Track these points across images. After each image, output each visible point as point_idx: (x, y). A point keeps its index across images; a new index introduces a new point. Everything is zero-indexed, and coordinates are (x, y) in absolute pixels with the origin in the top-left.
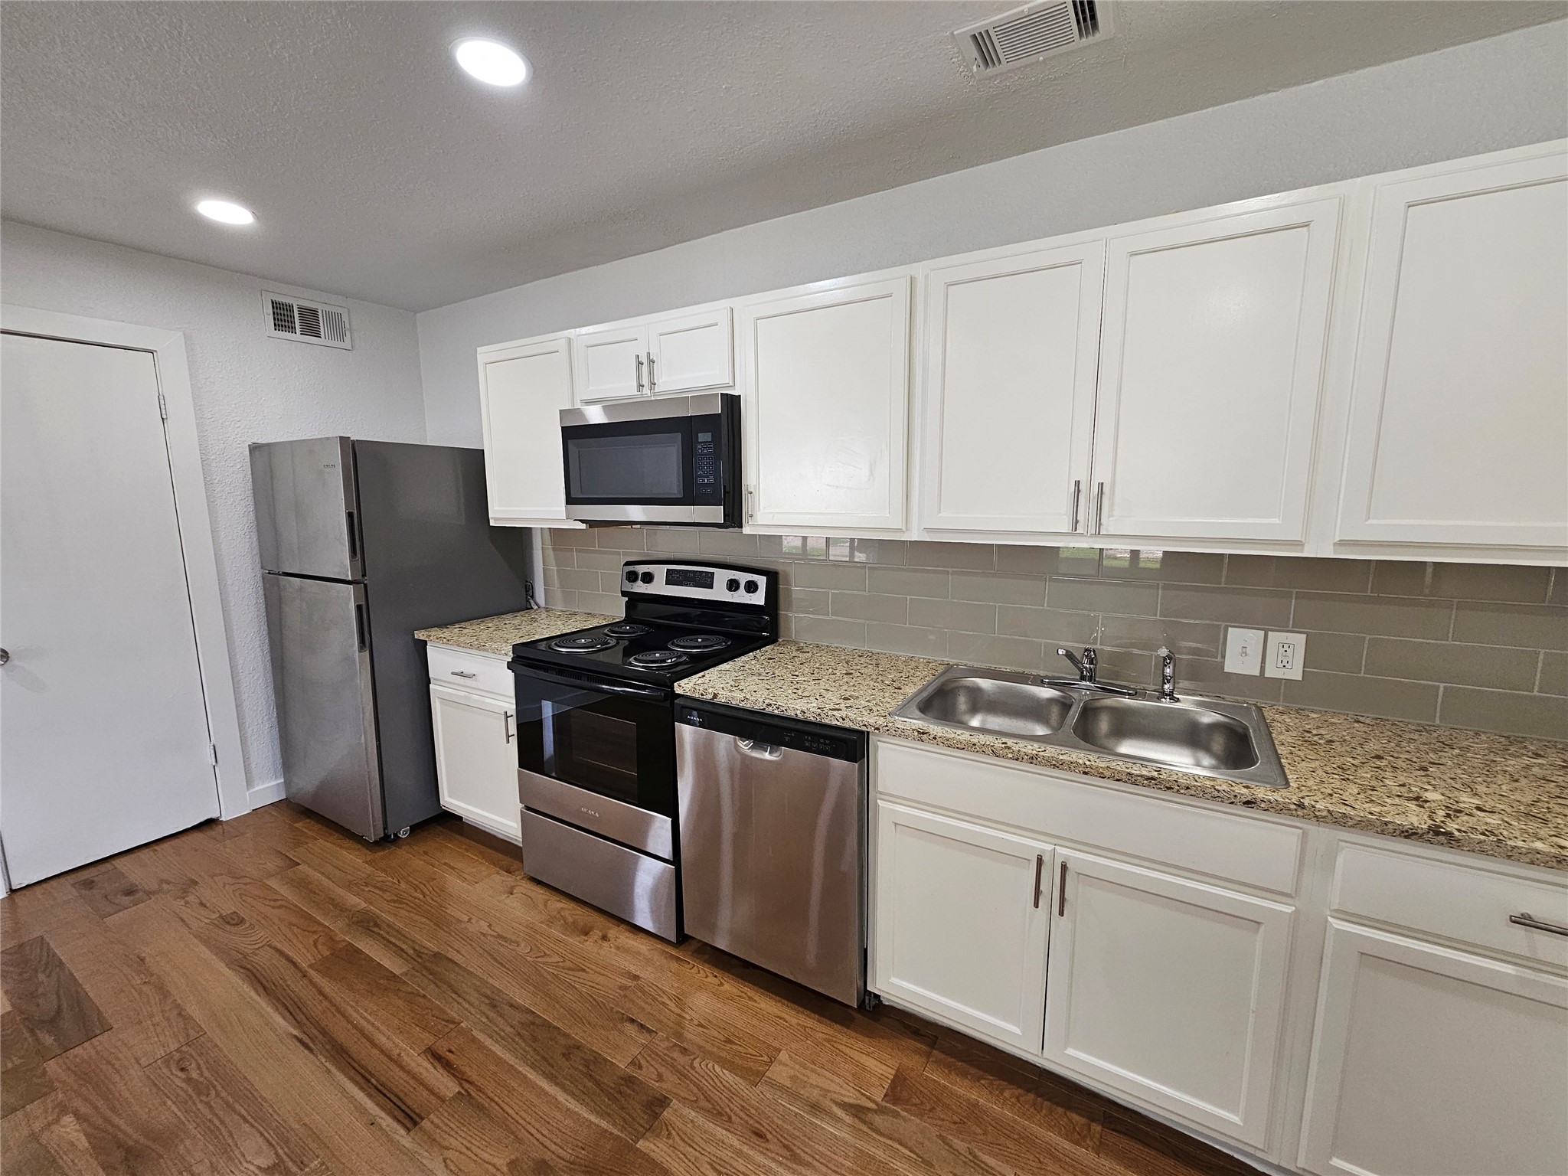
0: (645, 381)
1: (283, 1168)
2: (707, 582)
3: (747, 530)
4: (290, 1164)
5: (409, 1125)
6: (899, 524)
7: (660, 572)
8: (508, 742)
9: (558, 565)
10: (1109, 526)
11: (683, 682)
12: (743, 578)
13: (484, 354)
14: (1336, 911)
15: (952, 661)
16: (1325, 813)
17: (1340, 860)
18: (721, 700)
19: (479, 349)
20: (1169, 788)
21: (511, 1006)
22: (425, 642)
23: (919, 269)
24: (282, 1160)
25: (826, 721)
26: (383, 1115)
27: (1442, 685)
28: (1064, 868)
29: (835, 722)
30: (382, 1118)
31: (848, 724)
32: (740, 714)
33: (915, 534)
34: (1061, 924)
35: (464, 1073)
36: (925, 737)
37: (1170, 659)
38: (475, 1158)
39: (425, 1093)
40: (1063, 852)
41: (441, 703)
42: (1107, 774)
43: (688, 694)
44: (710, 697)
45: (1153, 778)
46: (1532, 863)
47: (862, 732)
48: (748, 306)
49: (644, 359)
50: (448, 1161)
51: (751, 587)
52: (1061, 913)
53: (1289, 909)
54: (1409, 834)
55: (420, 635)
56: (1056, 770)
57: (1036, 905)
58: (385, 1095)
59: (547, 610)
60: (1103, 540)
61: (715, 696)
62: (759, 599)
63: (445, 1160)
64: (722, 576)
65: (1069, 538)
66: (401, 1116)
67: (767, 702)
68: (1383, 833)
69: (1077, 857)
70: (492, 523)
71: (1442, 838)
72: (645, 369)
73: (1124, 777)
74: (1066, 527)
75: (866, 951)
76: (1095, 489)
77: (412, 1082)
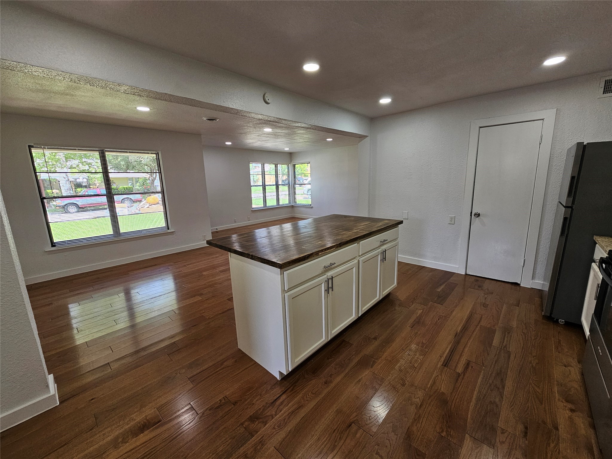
5: (444, 365)
30: (443, 358)
35: (466, 372)
38: (441, 383)
39: (455, 365)
55: (595, 238)
58: (450, 356)
66: (446, 362)
77: (457, 360)
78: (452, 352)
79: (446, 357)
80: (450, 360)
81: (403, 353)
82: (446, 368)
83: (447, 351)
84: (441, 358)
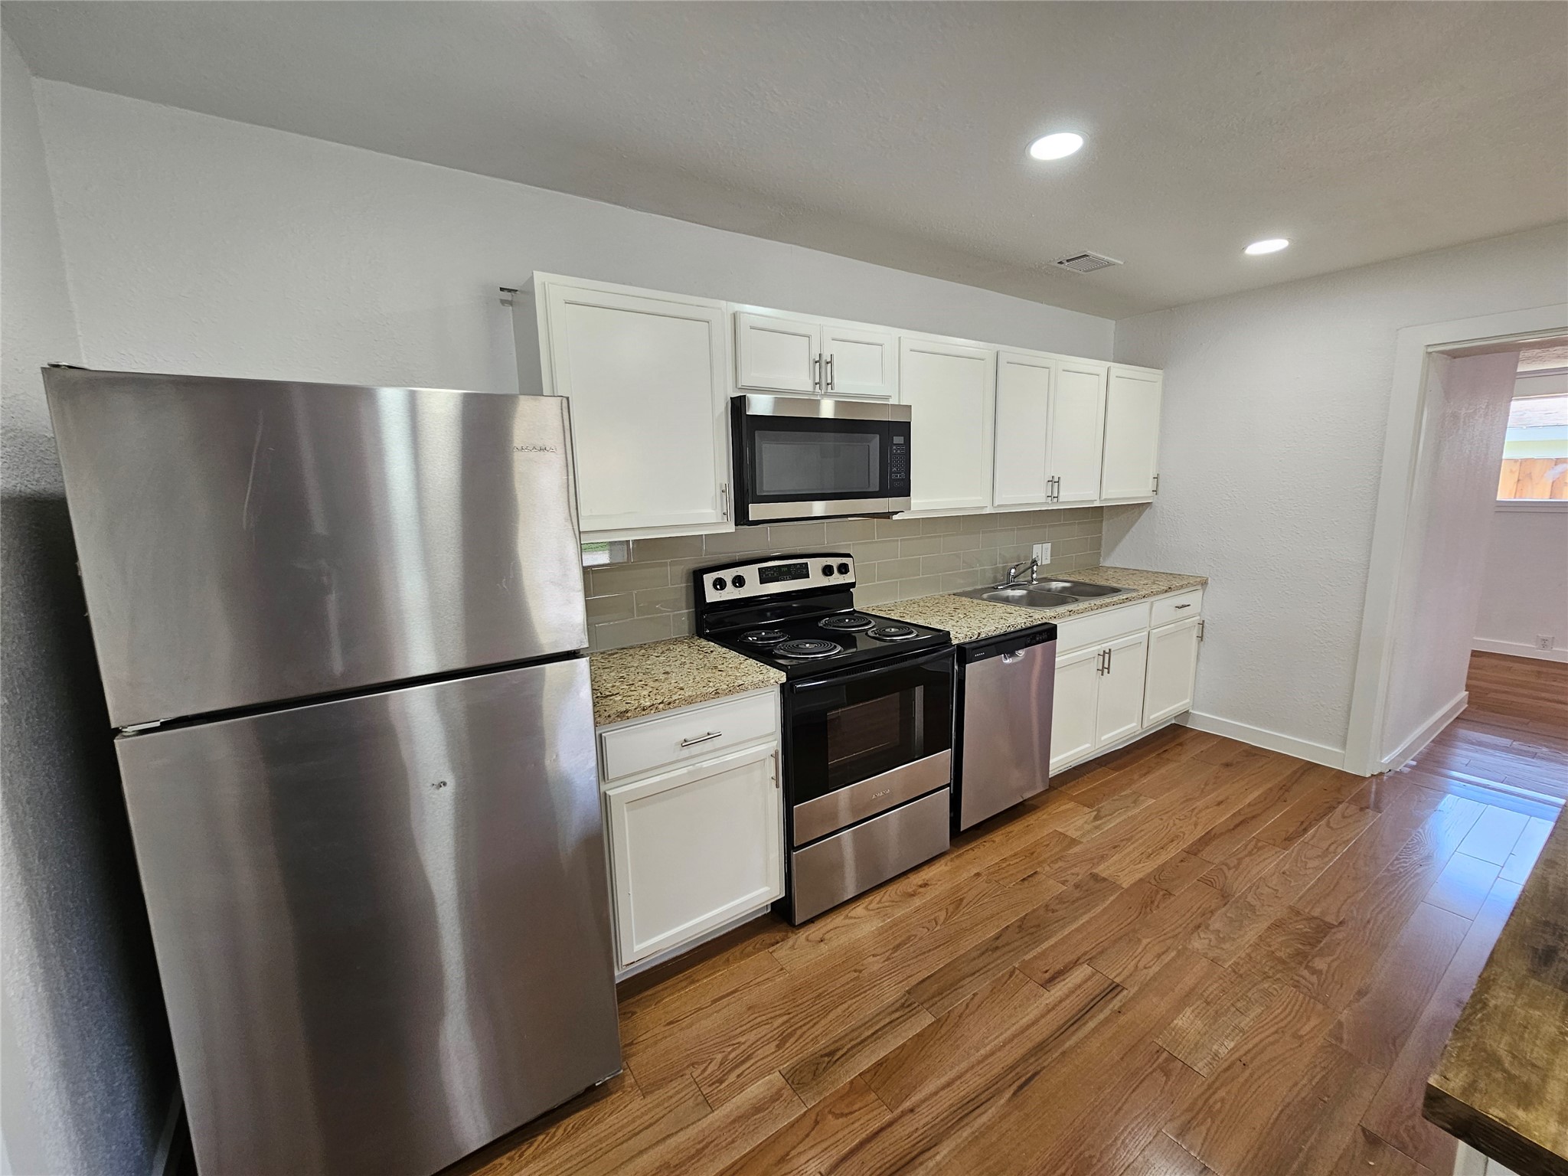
1: (1164, 1064)
2: (802, 572)
4: (1160, 1060)
5: (1120, 989)
21: (997, 938)
24: (1158, 1066)
26: (1111, 1006)
30: (1114, 1006)
35: (1070, 962)
38: (1142, 954)
39: (1089, 983)
41: (633, 808)
50: (1147, 966)
58: (1092, 1007)
63: (1145, 968)
64: (815, 565)
66: (1110, 996)
77: (1078, 992)
78: (1079, 1019)
79: (1105, 1007)
80: (1094, 999)
81: (1242, 1052)
82: (1117, 980)
83: (1091, 1025)
84: (1120, 1007)
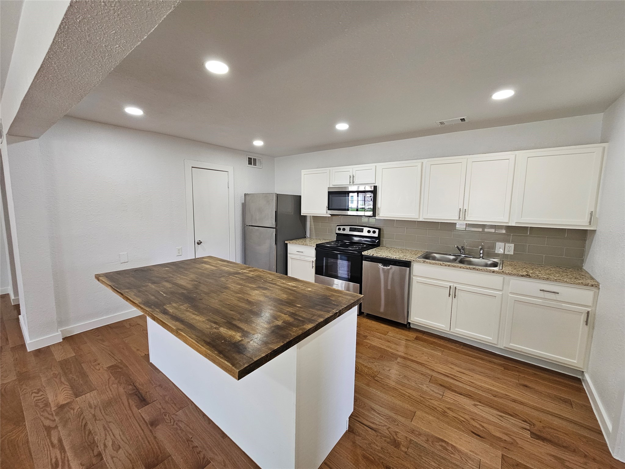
0: (351, 181)
2: (362, 231)
3: (377, 217)
6: (418, 217)
7: (347, 228)
8: (313, 268)
9: (314, 226)
10: (467, 218)
11: (364, 252)
12: (372, 230)
13: (303, 172)
14: (510, 293)
15: (428, 251)
16: (507, 273)
17: (511, 282)
18: (375, 255)
19: (302, 171)
20: (477, 270)
22: (287, 244)
23: (425, 161)
25: (401, 259)
27: (544, 255)
28: (455, 287)
29: (403, 260)
31: (407, 260)
32: (381, 259)
33: (421, 219)
34: (455, 300)
36: (425, 262)
37: (482, 249)
40: (455, 285)
41: (291, 259)
42: (465, 268)
43: (366, 255)
44: (372, 255)
45: (474, 268)
46: (543, 280)
47: (410, 261)
48: (380, 166)
49: (352, 176)
51: (374, 232)
52: (455, 298)
53: (501, 293)
54: (522, 276)
55: (286, 242)
56: (454, 268)
57: (449, 296)
59: (310, 238)
60: (466, 221)
61: (373, 255)
62: (376, 235)
64: (366, 229)
65: (458, 221)
67: (387, 256)
68: (518, 276)
69: (458, 286)
70: (302, 214)
71: (528, 276)
72: (351, 178)
73: (469, 268)
74: (457, 218)
75: (408, 312)
76: (464, 210)
